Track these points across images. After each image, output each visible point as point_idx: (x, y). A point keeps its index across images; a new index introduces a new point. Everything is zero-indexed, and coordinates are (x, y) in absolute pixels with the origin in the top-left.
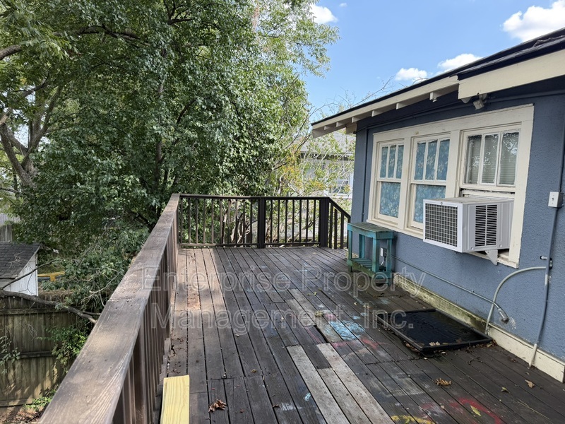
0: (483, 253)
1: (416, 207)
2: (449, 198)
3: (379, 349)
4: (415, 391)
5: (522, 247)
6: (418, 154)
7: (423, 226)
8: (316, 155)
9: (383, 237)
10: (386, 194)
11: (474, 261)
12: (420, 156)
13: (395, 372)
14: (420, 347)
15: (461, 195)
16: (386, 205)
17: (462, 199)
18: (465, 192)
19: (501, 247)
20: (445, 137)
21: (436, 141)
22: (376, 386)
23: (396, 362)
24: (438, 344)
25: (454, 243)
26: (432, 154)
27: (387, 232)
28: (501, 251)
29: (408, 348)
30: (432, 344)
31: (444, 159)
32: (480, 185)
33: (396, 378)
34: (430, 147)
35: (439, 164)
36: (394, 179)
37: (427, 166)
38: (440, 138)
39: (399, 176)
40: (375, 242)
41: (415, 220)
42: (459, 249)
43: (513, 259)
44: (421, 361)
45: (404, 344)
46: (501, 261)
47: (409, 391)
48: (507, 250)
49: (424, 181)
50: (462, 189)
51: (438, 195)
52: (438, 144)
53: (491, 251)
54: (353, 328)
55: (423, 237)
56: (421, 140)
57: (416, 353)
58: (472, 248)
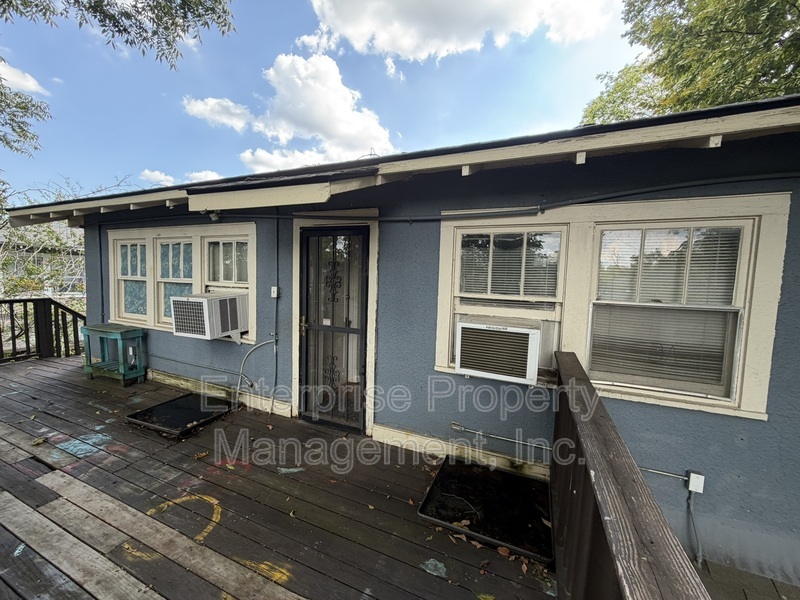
0: (229, 337)
1: (166, 303)
2: (197, 294)
3: (130, 451)
4: (173, 476)
5: (257, 328)
6: (162, 254)
7: (172, 320)
8: (24, 247)
9: (129, 336)
10: (131, 292)
11: (222, 345)
12: (165, 256)
13: (149, 467)
14: (176, 432)
15: (207, 291)
16: (132, 303)
17: (208, 294)
18: (210, 289)
19: (243, 330)
20: (188, 241)
21: (179, 244)
22: (127, 490)
23: (152, 456)
24: (195, 423)
25: (203, 333)
26: (176, 255)
27: (135, 330)
28: (243, 334)
29: (166, 437)
30: (189, 426)
31: (188, 260)
32: (222, 282)
33: (151, 472)
34: (173, 249)
35: (184, 264)
36: (139, 277)
37: (173, 266)
38: (183, 241)
39: (144, 274)
40: (120, 343)
41: (165, 315)
42: (208, 337)
43: (251, 338)
44: (180, 445)
45: (161, 435)
46: (243, 341)
47: (166, 478)
48: (247, 332)
49: (171, 279)
50: (207, 286)
51: (186, 292)
52: (182, 247)
53: (235, 335)
54: (94, 440)
55: (174, 331)
56: (165, 242)
57: (174, 439)
58: (219, 335)
